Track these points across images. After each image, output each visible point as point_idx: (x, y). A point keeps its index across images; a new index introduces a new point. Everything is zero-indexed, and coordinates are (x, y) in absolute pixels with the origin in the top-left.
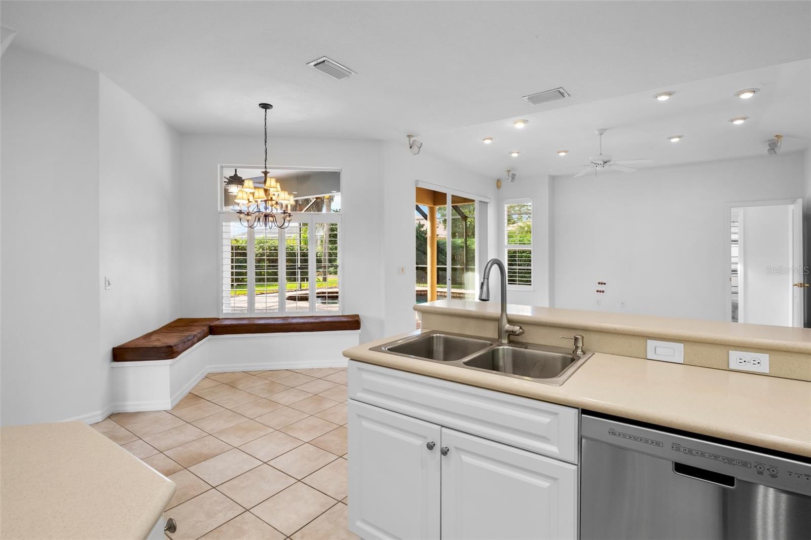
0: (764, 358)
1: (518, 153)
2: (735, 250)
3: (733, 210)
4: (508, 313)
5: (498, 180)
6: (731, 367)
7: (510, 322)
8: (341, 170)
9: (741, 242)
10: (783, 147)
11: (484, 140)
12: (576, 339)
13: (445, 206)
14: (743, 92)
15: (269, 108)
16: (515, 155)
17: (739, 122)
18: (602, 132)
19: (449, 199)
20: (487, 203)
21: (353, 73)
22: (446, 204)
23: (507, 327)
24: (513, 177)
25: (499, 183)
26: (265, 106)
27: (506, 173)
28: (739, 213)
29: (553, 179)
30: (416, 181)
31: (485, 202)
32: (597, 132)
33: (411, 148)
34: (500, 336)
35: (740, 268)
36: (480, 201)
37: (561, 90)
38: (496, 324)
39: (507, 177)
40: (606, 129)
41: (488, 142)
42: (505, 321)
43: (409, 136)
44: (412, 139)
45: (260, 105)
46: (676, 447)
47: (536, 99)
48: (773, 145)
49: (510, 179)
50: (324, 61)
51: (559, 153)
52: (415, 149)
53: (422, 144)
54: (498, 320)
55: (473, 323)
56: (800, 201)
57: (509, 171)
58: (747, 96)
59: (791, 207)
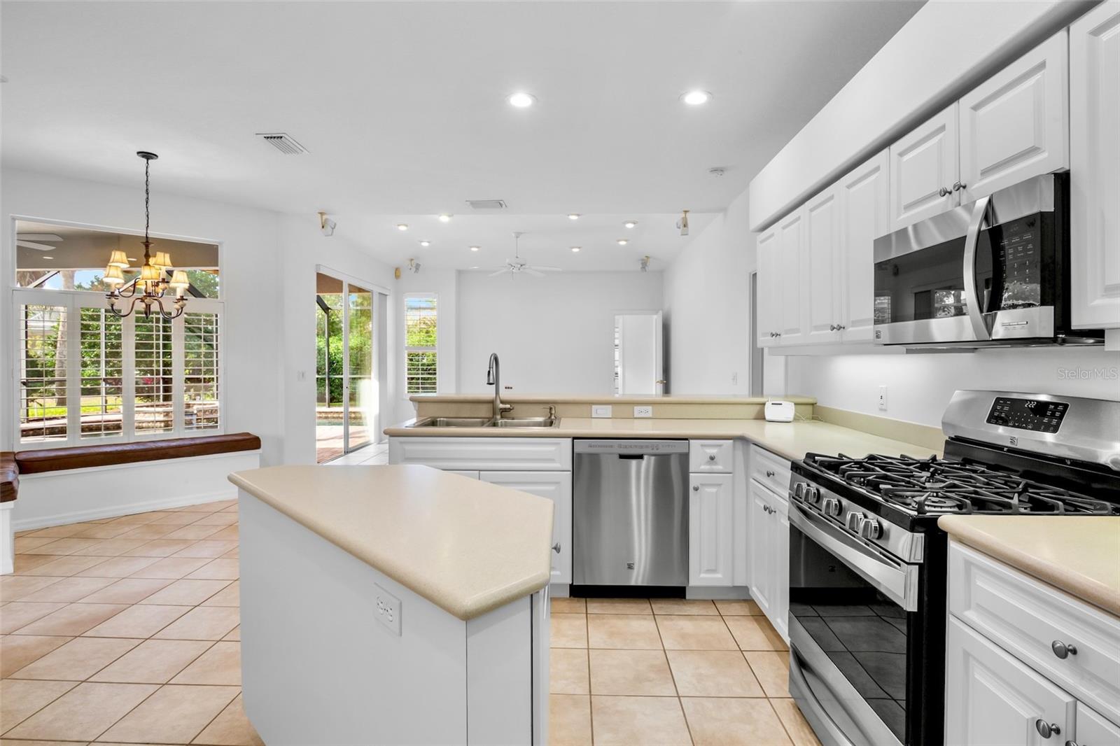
0: (650, 408)
1: (428, 242)
2: (617, 354)
3: (617, 317)
4: (501, 395)
5: (397, 269)
6: (635, 416)
7: (502, 402)
8: (220, 243)
9: (620, 346)
10: (651, 266)
11: (399, 225)
12: (551, 409)
13: (340, 294)
14: (628, 222)
15: (152, 158)
16: (425, 244)
17: (623, 243)
18: (518, 235)
19: (345, 288)
20: (386, 295)
21: (305, 151)
22: (342, 292)
23: (501, 406)
24: (418, 267)
25: (397, 273)
26: (148, 156)
27: (409, 262)
28: (620, 320)
29: (460, 273)
30: (317, 265)
31: (384, 294)
32: (513, 235)
33: (323, 227)
34: (494, 413)
35: (619, 370)
36: (380, 293)
37: (501, 202)
38: (491, 405)
39: (410, 267)
40: (521, 233)
41: (403, 228)
42: (498, 401)
43: (321, 213)
44: (324, 217)
45: (138, 153)
46: (620, 446)
47: (477, 205)
48: (644, 264)
49: (414, 269)
50: (281, 137)
51: (471, 247)
52: (328, 229)
53: (335, 224)
54: (492, 402)
55: (468, 406)
56: (661, 312)
57: (412, 260)
58: (630, 226)
59: (655, 317)
